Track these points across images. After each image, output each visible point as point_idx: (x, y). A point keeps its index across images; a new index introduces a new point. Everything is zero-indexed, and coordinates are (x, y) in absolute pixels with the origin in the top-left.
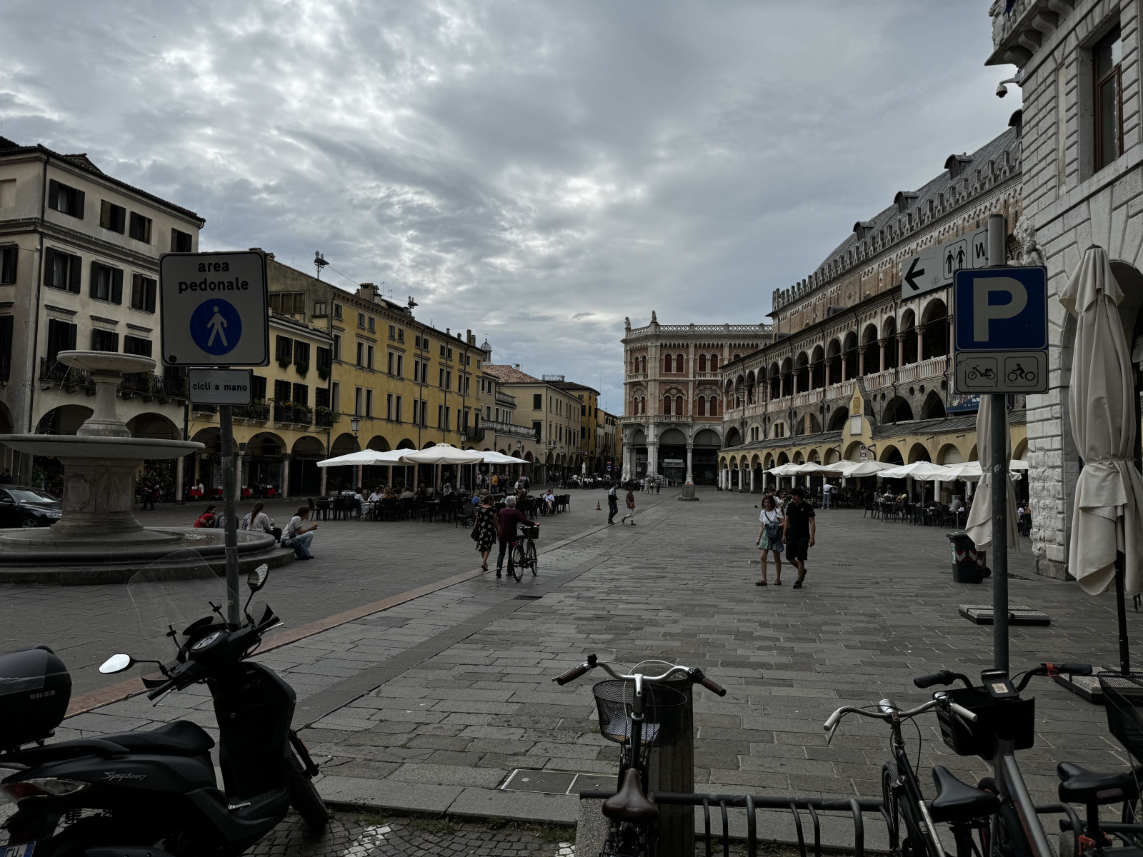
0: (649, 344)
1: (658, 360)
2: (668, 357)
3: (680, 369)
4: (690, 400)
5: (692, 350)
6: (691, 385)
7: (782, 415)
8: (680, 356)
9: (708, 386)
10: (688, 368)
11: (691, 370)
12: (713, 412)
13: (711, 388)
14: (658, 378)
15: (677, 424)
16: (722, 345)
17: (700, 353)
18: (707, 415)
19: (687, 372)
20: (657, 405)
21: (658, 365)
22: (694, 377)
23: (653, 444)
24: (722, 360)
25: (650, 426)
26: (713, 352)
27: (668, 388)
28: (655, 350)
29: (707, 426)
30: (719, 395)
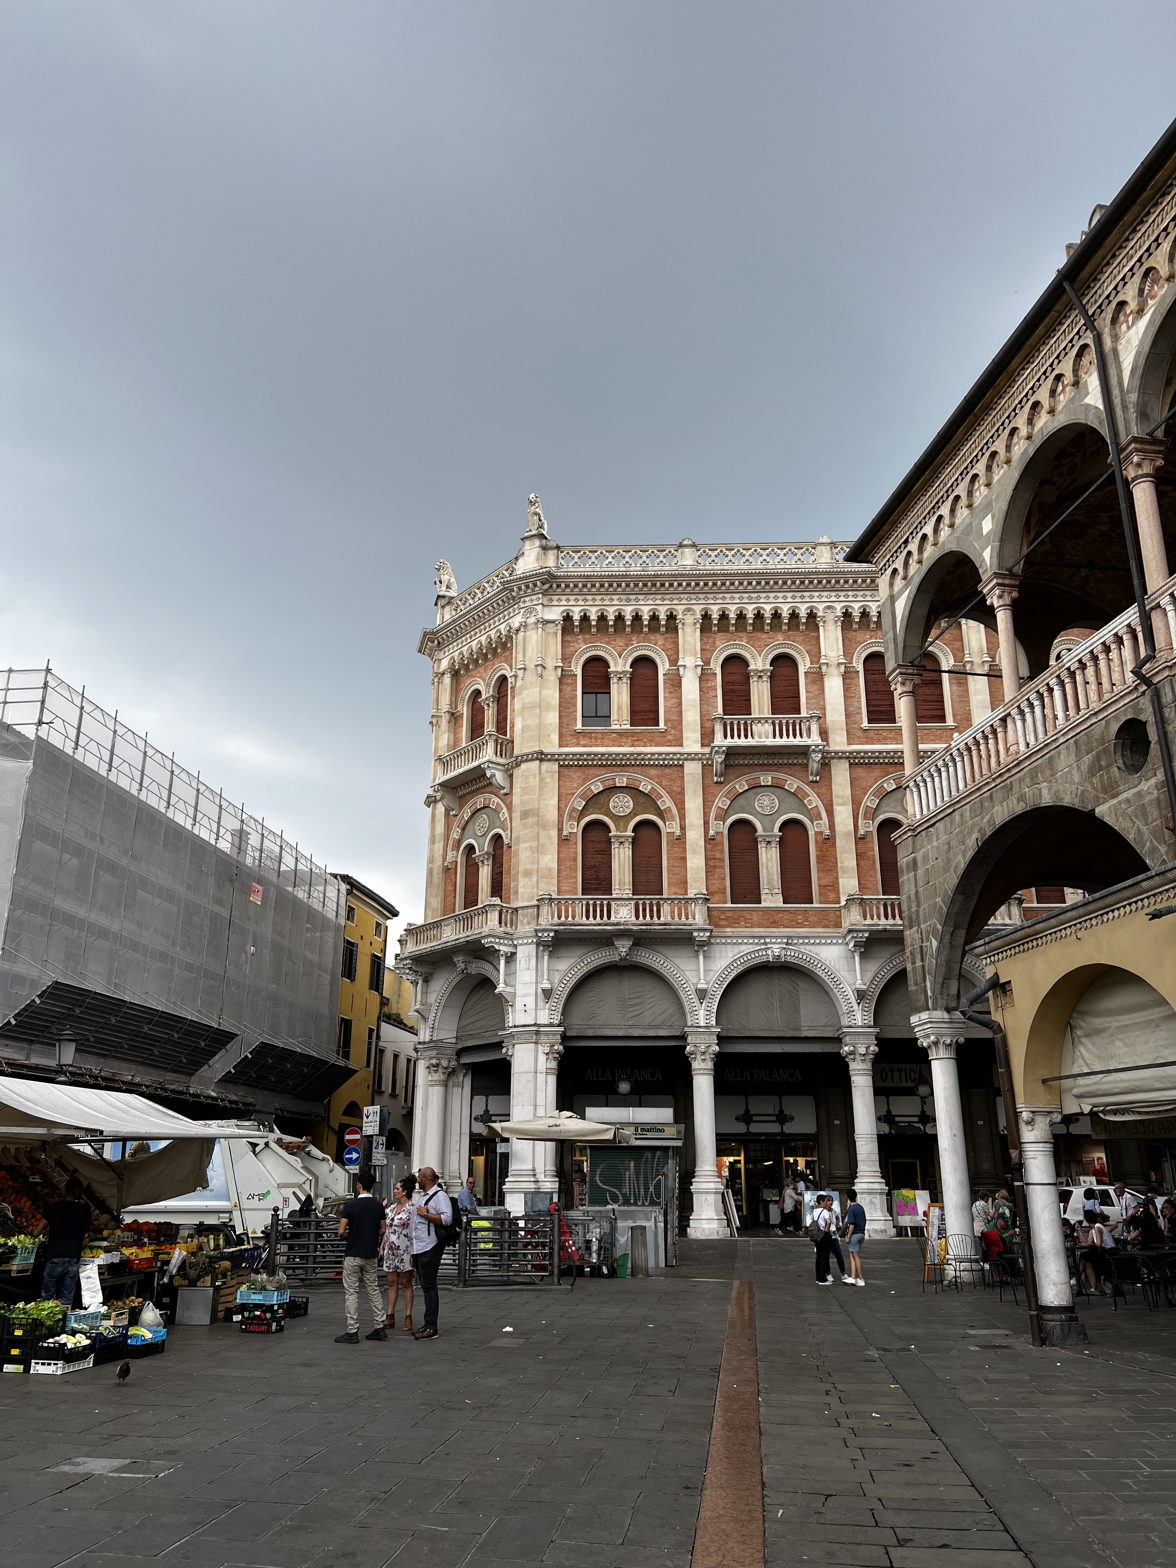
1: (552, 677)
2: (596, 668)
3: (644, 710)
4: (695, 837)
5: (690, 637)
6: (693, 769)
8: (644, 664)
9: (766, 779)
10: (677, 708)
11: (691, 716)
12: (796, 887)
13: (777, 786)
14: (552, 746)
15: (640, 939)
16: (812, 616)
17: (724, 648)
18: (771, 898)
19: (677, 723)
20: (550, 860)
21: (553, 695)
22: (707, 737)
23: (535, 1033)
24: (817, 677)
25: (521, 952)
26: (780, 644)
27: (597, 788)
28: (533, 637)
29: (775, 950)
30: (814, 816)
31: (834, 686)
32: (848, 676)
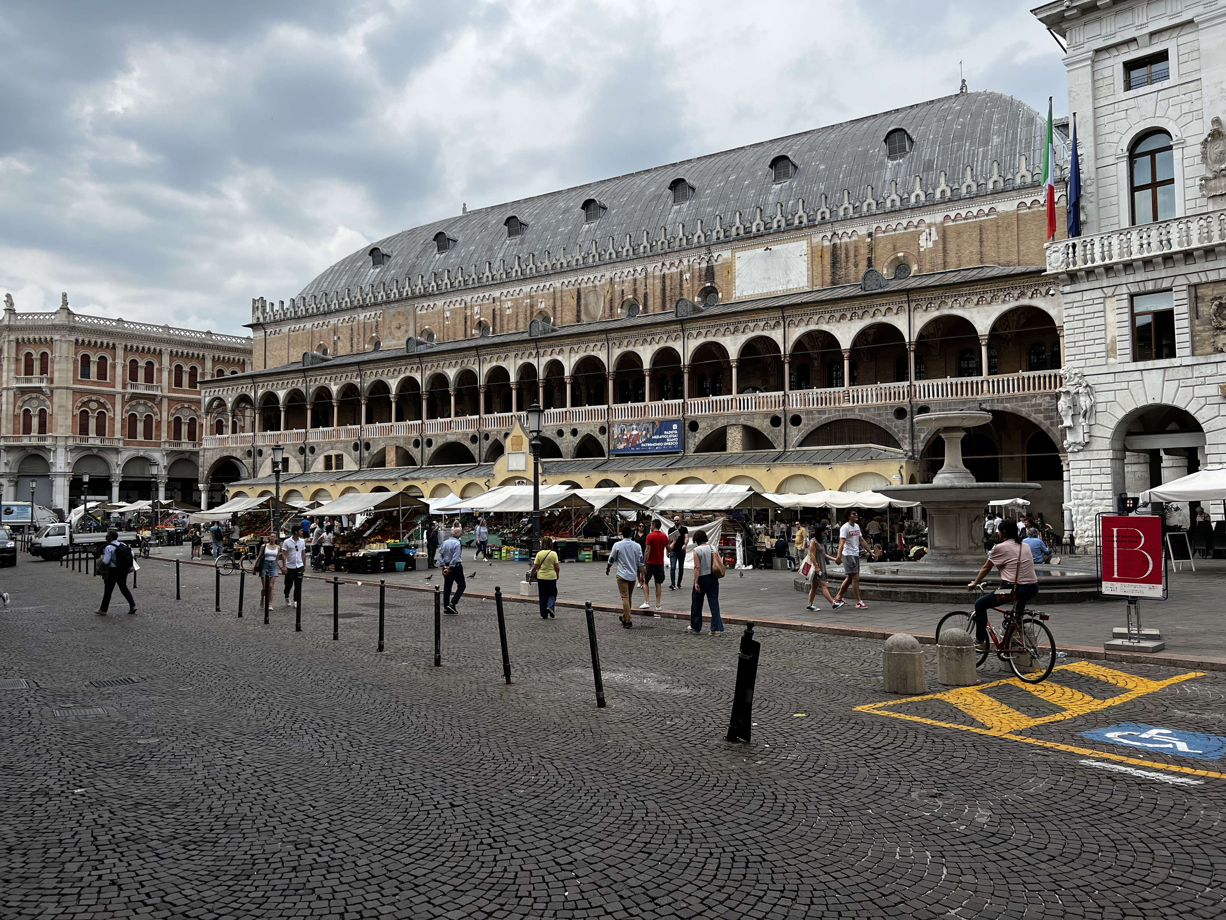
0: (56, 337)
1: (70, 361)
2: (86, 360)
3: (102, 375)
4: (118, 418)
5: (120, 352)
6: (118, 398)
7: (339, 445)
8: (103, 359)
9: (142, 401)
10: (114, 376)
11: (119, 379)
12: (148, 434)
13: (145, 404)
14: (71, 385)
15: (100, 449)
16: (160, 350)
17: (130, 358)
18: (140, 438)
19: (113, 381)
20: (70, 422)
21: (71, 367)
22: (124, 387)
23: (64, 475)
24: (160, 370)
25: (59, 450)
26: (149, 358)
27: (85, 399)
28: (65, 346)
29: (141, 453)
30: (156, 414)
31: (165, 375)
32: (170, 372)
